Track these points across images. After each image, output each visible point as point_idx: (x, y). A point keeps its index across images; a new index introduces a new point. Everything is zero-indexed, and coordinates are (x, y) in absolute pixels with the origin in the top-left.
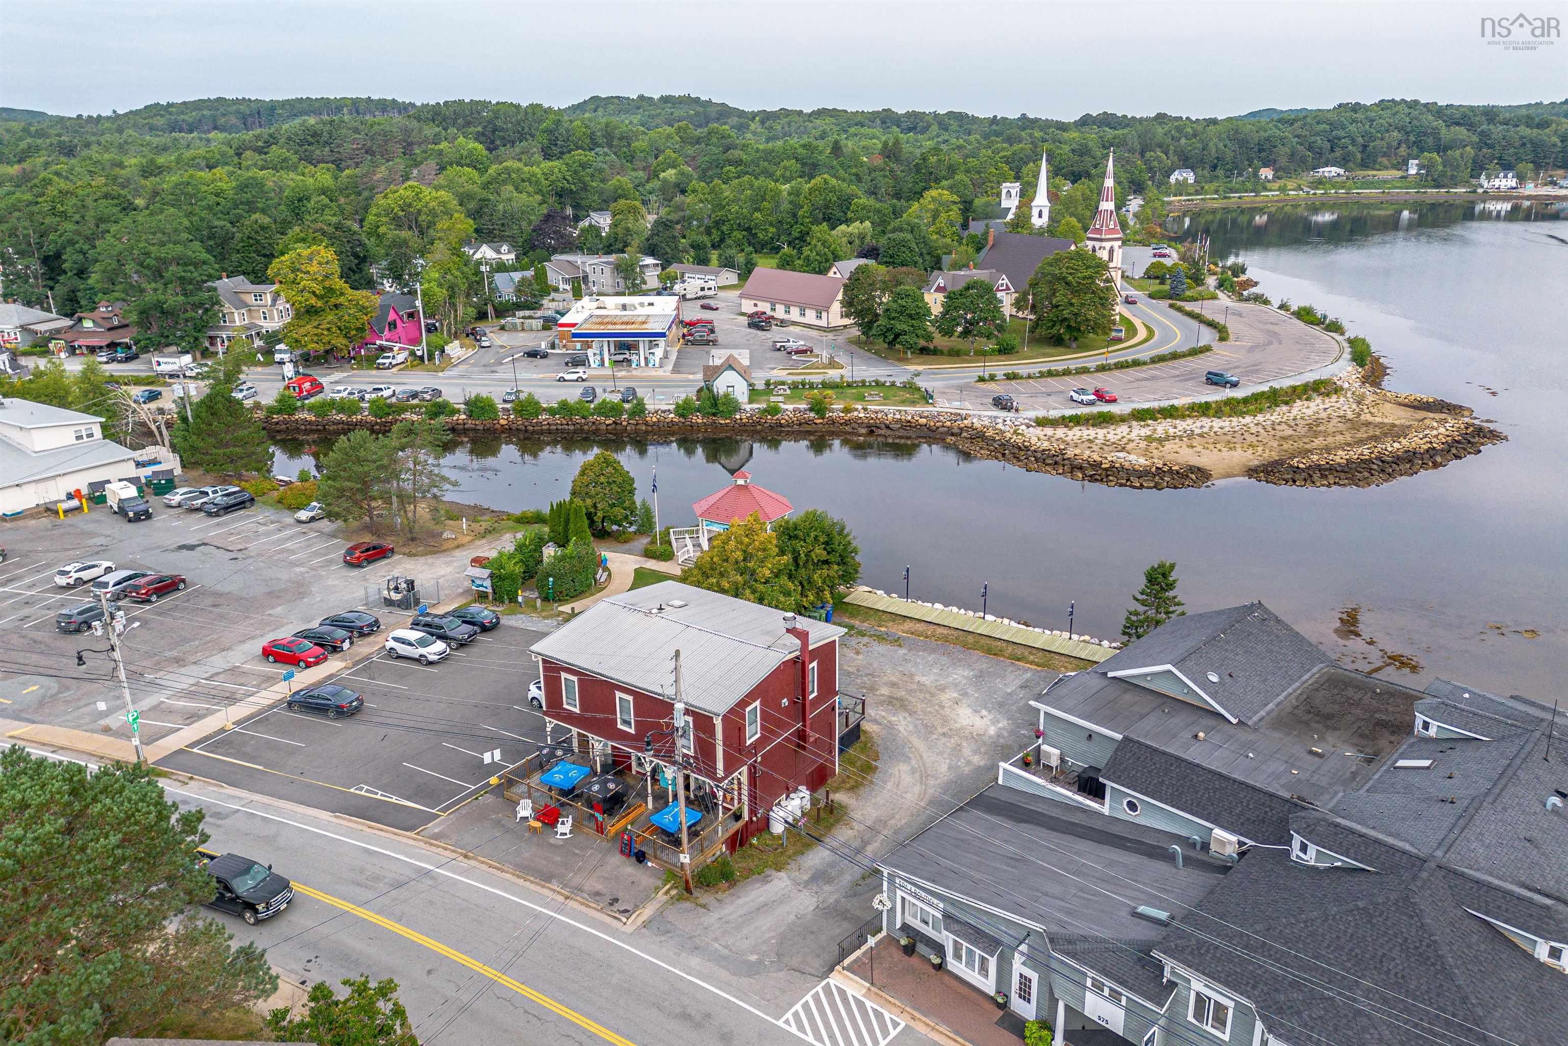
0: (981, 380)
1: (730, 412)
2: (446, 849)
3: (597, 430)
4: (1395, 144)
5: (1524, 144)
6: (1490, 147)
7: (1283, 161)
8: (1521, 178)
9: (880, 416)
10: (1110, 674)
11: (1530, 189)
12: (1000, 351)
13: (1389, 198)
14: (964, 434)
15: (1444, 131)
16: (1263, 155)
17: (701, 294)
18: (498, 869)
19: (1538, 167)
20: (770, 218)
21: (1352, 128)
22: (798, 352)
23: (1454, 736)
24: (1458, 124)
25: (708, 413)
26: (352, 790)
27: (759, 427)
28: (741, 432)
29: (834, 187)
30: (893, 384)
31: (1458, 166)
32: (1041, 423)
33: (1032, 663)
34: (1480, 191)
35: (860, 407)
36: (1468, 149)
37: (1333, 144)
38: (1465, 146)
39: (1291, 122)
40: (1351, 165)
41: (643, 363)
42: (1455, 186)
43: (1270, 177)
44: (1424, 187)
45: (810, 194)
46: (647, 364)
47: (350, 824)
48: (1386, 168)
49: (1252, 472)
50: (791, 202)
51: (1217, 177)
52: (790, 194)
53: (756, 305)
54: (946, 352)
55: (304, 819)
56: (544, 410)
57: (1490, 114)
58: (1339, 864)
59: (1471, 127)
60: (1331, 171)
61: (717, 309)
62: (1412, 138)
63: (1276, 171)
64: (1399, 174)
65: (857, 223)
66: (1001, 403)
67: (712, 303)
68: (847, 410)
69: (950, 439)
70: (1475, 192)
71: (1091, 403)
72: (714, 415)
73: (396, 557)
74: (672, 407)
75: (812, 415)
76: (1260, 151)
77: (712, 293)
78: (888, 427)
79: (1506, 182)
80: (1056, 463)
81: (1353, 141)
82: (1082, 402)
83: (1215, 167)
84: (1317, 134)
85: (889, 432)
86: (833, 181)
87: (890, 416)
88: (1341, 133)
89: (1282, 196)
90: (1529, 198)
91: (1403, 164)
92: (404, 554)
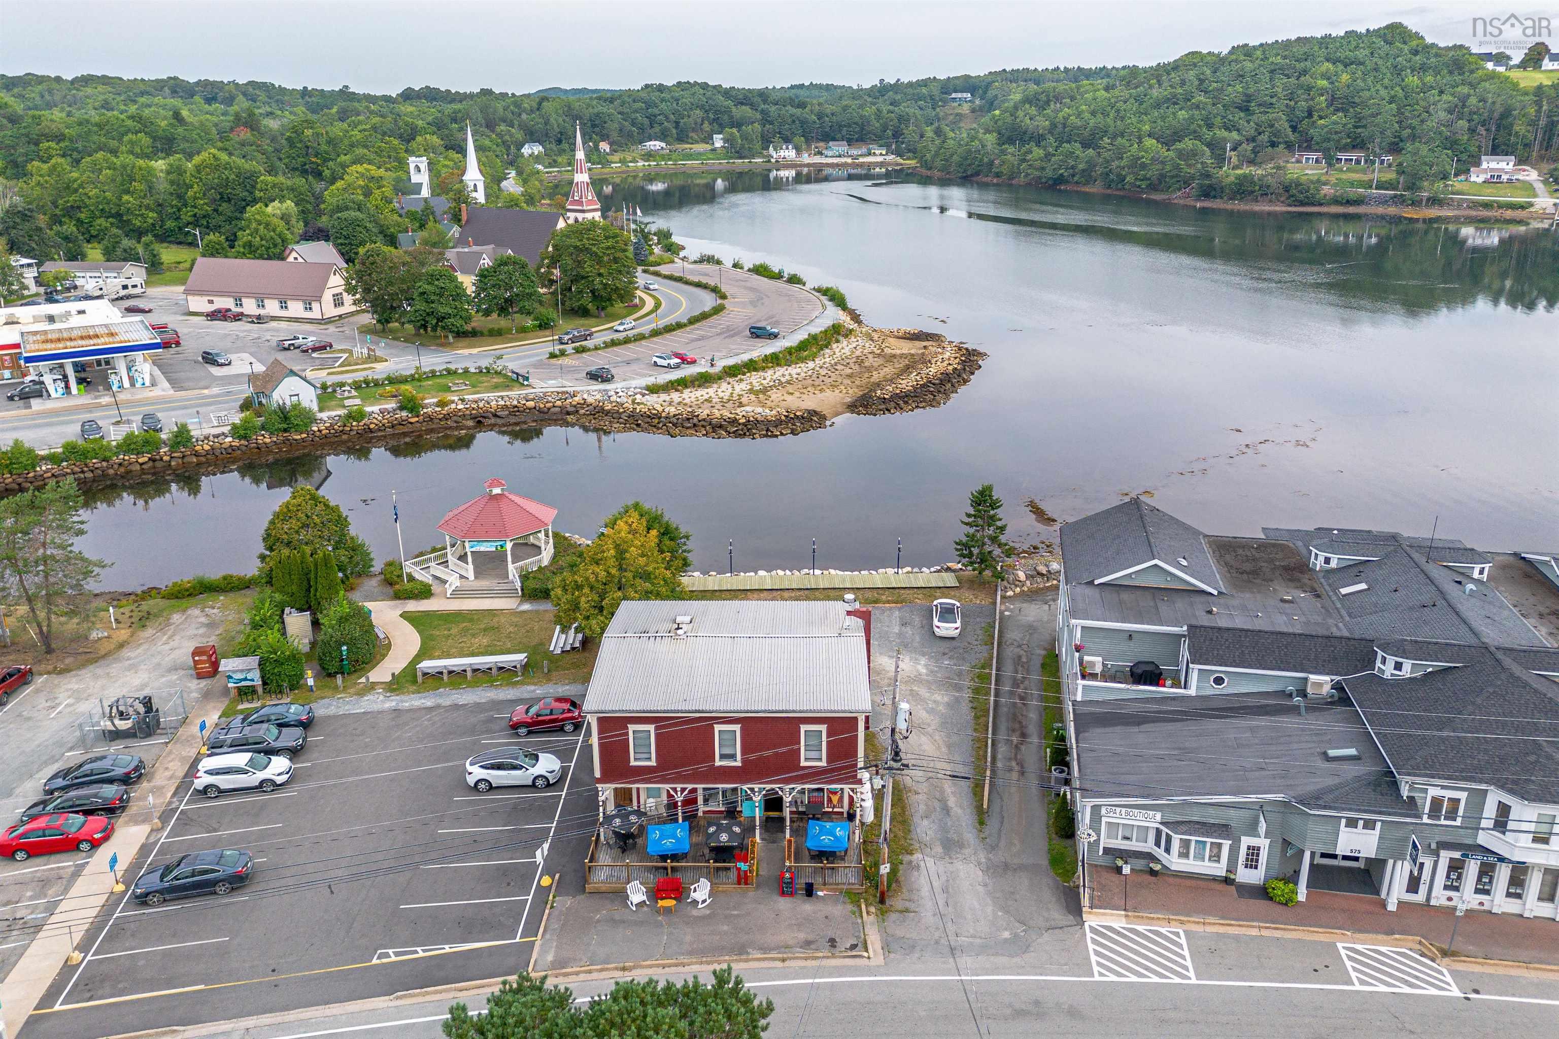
0: (553, 356)
1: (306, 425)
2: (590, 972)
3: (129, 472)
4: (699, 121)
5: (794, 121)
6: (771, 123)
7: (614, 135)
8: (798, 150)
9: (481, 405)
10: (1096, 582)
11: (806, 158)
12: (540, 326)
13: (707, 168)
14: (582, 412)
15: (734, 109)
16: (597, 129)
17: (123, 293)
18: (676, 965)
19: (808, 141)
20: (146, 202)
21: (663, 106)
22: (315, 349)
23: (1351, 563)
24: (742, 104)
25: (279, 430)
26: (375, 961)
27: (345, 437)
28: (322, 446)
29: (228, 163)
30: (466, 371)
31: (752, 140)
32: (653, 389)
33: (888, 602)
34: (773, 160)
35: (456, 398)
36: (756, 125)
37: (652, 119)
38: (753, 123)
39: (611, 100)
40: (669, 139)
41: (126, 384)
42: (753, 157)
43: (608, 150)
44: (731, 158)
45: (199, 172)
46: (133, 385)
47: (428, 998)
48: (697, 142)
49: (852, 407)
50: (172, 183)
51: (564, 150)
52: (168, 173)
53: (211, 302)
54: (486, 333)
55: (353, 1018)
56: (43, 458)
57: (763, 94)
58: (1430, 669)
59: (753, 106)
60: (655, 145)
61: (150, 311)
62: (711, 116)
63: (611, 144)
64: (709, 147)
65: (276, 203)
66: (597, 376)
67: (141, 304)
68: (441, 404)
69: (570, 418)
70: (769, 161)
71: (677, 367)
72: (285, 430)
73: (40, 680)
74: (226, 429)
75: (404, 414)
76: (594, 126)
77: (138, 291)
78: (495, 416)
79: (789, 153)
80: (695, 425)
81: (667, 118)
82: (669, 366)
83: (559, 142)
84: (636, 111)
85: (499, 421)
86: (224, 157)
87: (493, 404)
88: (656, 111)
89: (624, 168)
90: (808, 165)
91: (708, 139)
92: (49, 673)
